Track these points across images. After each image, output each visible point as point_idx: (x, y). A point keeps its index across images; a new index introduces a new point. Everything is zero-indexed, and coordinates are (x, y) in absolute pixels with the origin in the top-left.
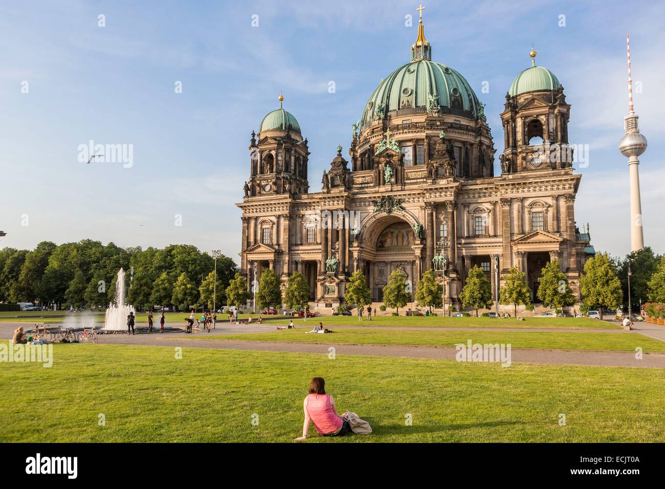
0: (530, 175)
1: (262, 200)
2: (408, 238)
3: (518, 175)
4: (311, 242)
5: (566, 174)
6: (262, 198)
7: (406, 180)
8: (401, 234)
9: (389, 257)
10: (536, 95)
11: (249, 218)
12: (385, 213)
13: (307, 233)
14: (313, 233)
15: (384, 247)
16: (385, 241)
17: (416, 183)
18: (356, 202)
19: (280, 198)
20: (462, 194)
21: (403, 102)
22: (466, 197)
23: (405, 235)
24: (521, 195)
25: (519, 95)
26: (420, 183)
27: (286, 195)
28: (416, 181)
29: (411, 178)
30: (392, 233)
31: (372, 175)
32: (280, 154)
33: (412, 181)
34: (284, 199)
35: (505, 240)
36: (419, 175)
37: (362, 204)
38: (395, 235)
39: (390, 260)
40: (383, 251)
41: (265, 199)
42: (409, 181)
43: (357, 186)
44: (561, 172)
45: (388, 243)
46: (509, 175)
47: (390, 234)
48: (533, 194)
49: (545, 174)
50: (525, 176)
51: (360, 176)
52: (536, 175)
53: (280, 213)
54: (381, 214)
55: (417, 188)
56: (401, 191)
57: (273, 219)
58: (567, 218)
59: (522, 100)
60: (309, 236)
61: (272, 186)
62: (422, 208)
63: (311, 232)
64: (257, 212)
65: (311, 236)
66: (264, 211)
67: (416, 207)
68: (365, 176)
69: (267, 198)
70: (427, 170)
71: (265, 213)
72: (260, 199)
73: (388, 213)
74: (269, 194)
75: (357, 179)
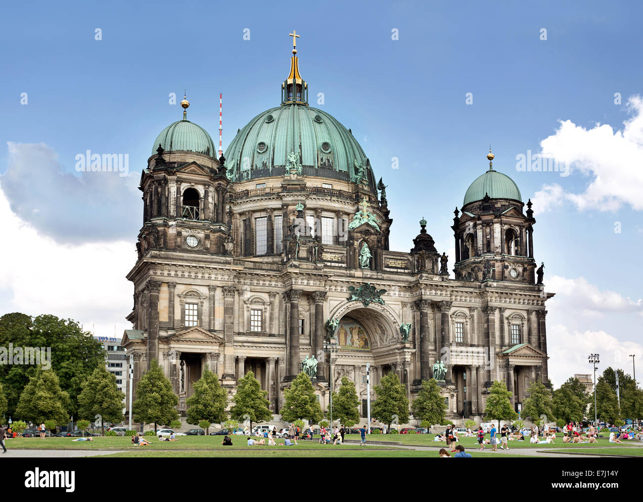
0: (512, 286)
1: (184, 258)
3: (501, 283)
4: (256, 330)
5: (540, 290)
6: (185, 255)
7: (385, 267)
8: (344, 331)
10: (512, 204)
11: (162, 283)
12: (361, 304)
14: (260, 320)
17: (397, 273)
19: (219, 261)
24: (503, 305)
26: (401, 273)
27: (228, 259)
28: (395, 270)
29: (390, 265)
31: (343, 252)
33: (392, 270)
34: (224, 263)
37: (333, 288)
42: (388, 269)
46: (493, 281)
48: (514, 306)
49: (523, 287)
50: (507, 286)
51: (328, 250)
52: (515, 286)
53: (218, 283)
54: (356, 305)
55: (398, 280)
56: (384, 280)
57: (204, 291)
58: (541, 334)
59: (499, 205)
60: (252, 322)
61: (202, 240)
62: (404, 304)
63: (256, 317)
64: (176, 275)
65: (256, 322)
66: (190, 277)
67: (396, 303)
68: (335, 253)
69: (194, 257)
70: (408, 260)
71: (192, 280)
72: (183, 256)
73: (366, 304)
74: (198, 252)
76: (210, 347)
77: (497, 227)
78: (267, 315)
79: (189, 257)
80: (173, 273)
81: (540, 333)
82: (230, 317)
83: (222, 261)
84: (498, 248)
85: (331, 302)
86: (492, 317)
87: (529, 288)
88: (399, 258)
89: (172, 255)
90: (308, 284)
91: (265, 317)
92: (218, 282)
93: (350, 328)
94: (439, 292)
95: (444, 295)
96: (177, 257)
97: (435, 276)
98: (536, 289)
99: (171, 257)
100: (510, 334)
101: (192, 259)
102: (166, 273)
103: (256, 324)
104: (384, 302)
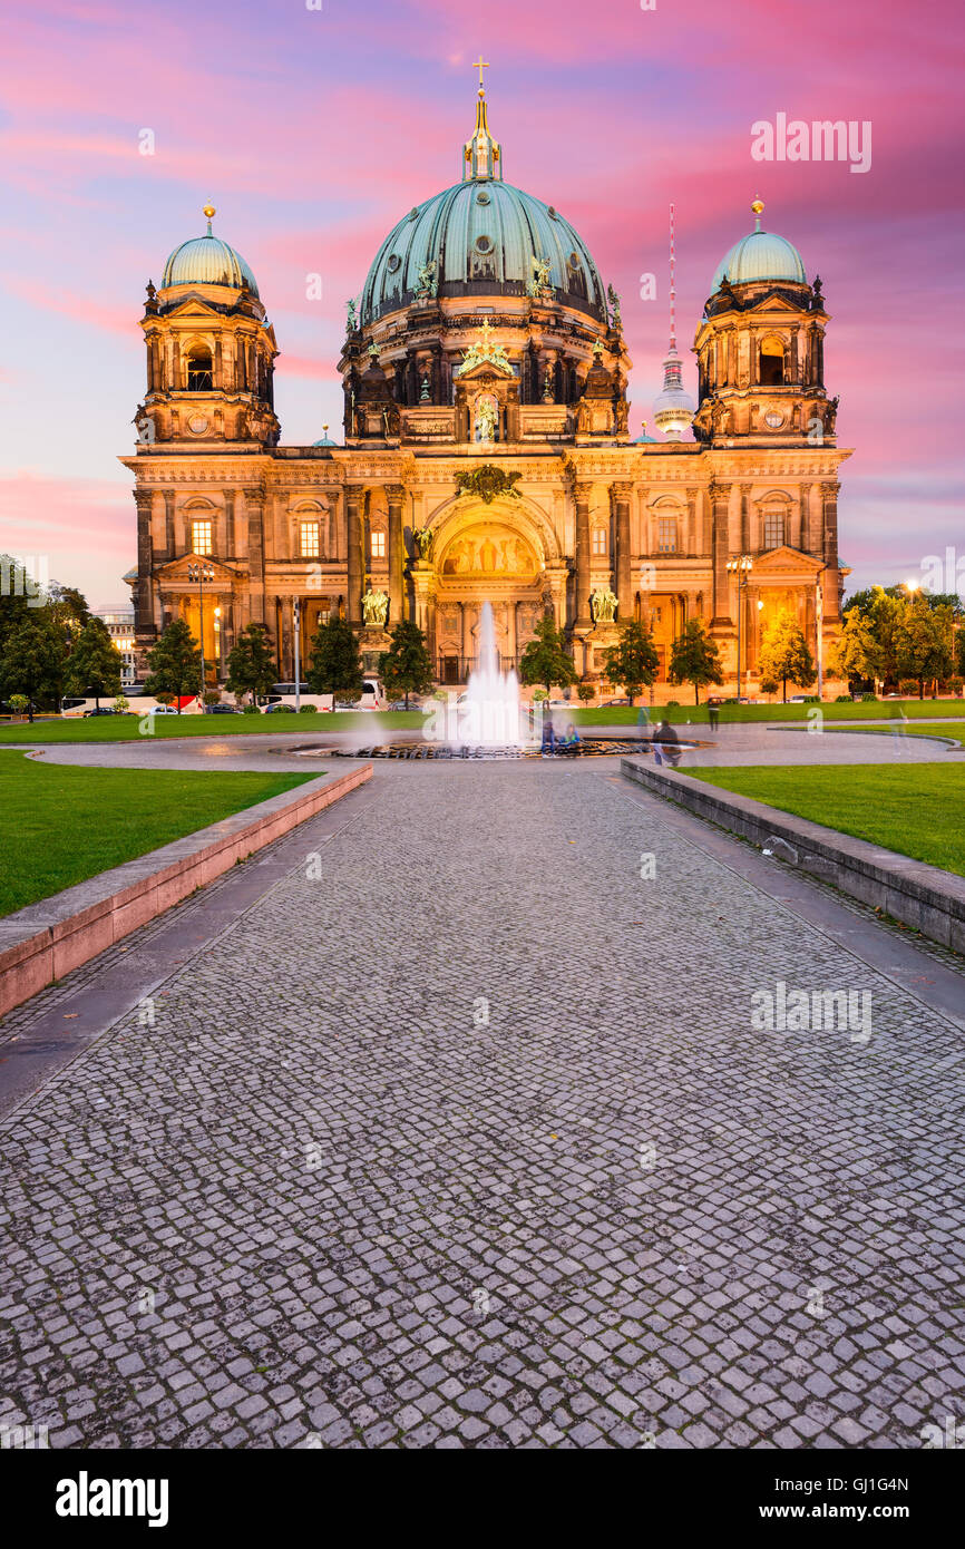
75: (416, 423)
104: (520, 494)
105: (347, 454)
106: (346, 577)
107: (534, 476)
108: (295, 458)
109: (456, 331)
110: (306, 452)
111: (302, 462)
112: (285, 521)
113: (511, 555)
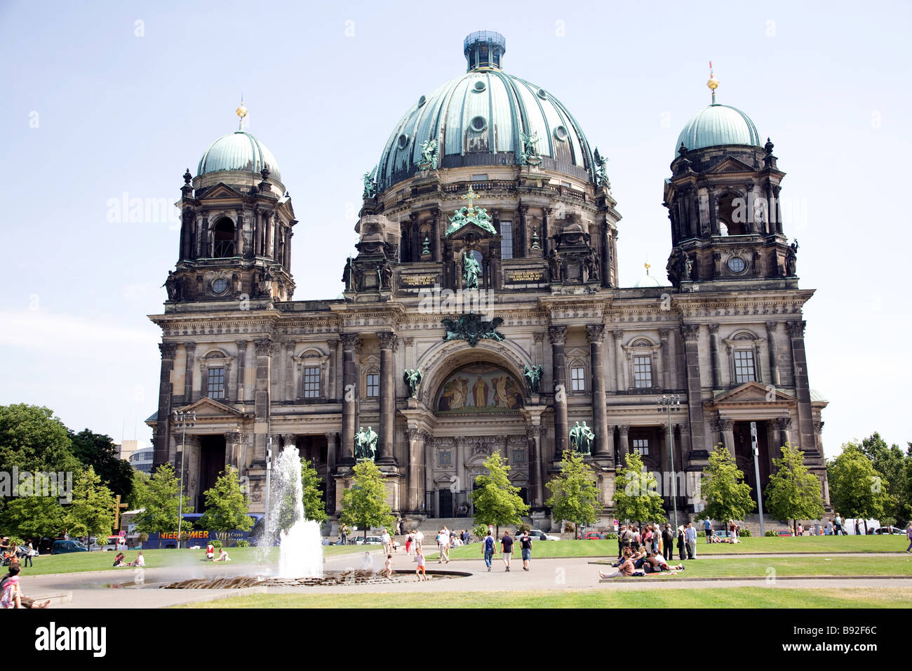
0: (729, 286)
1: (208, 309)
2: (496, 393)
3: (709, 284)
4: (312, 396)
5: (789, 287)
6: (207, 305)
7: (506, 284)
8: (482, 385)
9: (461, 429)
10: (730, 153)
11: (177, 345)
12: (466, 343)
13: (304, 379)
14: (317, 380)
15: (448, 409)
16: (452, 398)
17: (525, 290)
18: (408, 322)
20: (612, 314)
21: (472, 142)
22: (617, 320)
23: (490, 386)
24: (713, 319)
25: (701, 150)
26: (533, 290)
28: (523, 286)
29: (514, 280)
30: (465, 382)
31: (438, 270)
32: (247, 220)
33: (517, 287)
35: (692, 399)
36: (530, 275)
37: (421, 325)
38: (470, 386)
39: (462, 435)
40: (447, 417)
41: (214, 308)
42: (511, 287)
43: (410, 290)
44: (779, 283)
45: (457, 402)
46: (692, 283)
47: (460, 383)
48: (736, 319)
49: (754, 286)
50: (722, 287)
51: (415, 271)
52: (738, 286)
53: (248, 337)
54: (456, 346)
55: (527, 300)
56: (502, 303)
57: (232, 349)
58: (795, 363)
59: (707, 158)
60: (307, 385)
61: (231, 282)
62: (538, 337)
63: (312, 378)
64: (194, 333)
65: (312, 385)
66: (211, 332)
67: (526, 336)
68: (425, 273)
69: (219, 306)
70: (545, 267)
71: (214, 336)
72: (204, 307)
73: (473, 343)
74: (223, 299)
75: (409, 278)
76: (226, 425)
77: (704, 195)
78: (327, 373)
79: (212, 306)
80: (190, 331)
81: (792, 361)
82: (263, 382)
83: (255, 307)
84: (706, 227)
85: (419, 345)
86: (692, 342)
87: (768, 285)
88: (530, 266)
89: (191, 307)
90: (366, 324)
91: (324, 376)
92: (248, 335)
93: (492, 380)
94: (580, 313)
95: (590, 315)
96: (198, 309)
97: (577, 287)
98: (782, 285)
99: (190, 309)
100: (732, 368)
101: (216, 308)
102: (181, 331)
103: (312, 388)
104: (502, 337)
105: (344, 307)
106: (340, 415)
107: (515, 322)
108: (302, 311)
109: (453, 196)
110: (312, 305)
111: (307, 315)
112: (289, 367)
113: (502, 392)
